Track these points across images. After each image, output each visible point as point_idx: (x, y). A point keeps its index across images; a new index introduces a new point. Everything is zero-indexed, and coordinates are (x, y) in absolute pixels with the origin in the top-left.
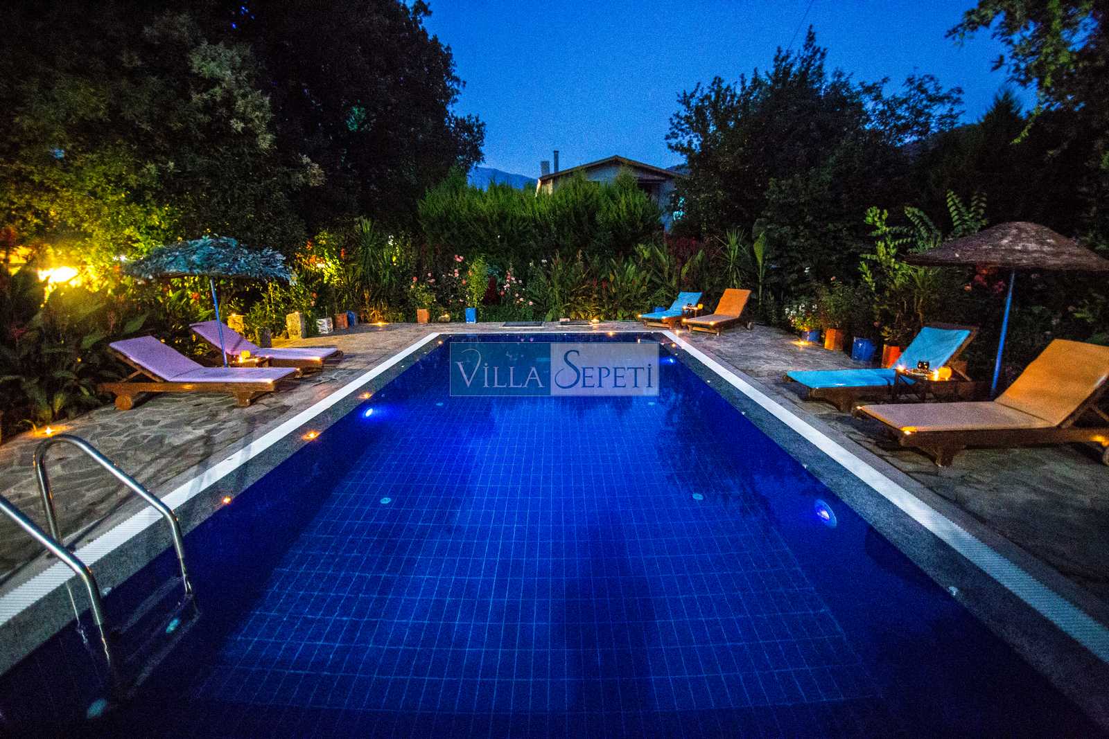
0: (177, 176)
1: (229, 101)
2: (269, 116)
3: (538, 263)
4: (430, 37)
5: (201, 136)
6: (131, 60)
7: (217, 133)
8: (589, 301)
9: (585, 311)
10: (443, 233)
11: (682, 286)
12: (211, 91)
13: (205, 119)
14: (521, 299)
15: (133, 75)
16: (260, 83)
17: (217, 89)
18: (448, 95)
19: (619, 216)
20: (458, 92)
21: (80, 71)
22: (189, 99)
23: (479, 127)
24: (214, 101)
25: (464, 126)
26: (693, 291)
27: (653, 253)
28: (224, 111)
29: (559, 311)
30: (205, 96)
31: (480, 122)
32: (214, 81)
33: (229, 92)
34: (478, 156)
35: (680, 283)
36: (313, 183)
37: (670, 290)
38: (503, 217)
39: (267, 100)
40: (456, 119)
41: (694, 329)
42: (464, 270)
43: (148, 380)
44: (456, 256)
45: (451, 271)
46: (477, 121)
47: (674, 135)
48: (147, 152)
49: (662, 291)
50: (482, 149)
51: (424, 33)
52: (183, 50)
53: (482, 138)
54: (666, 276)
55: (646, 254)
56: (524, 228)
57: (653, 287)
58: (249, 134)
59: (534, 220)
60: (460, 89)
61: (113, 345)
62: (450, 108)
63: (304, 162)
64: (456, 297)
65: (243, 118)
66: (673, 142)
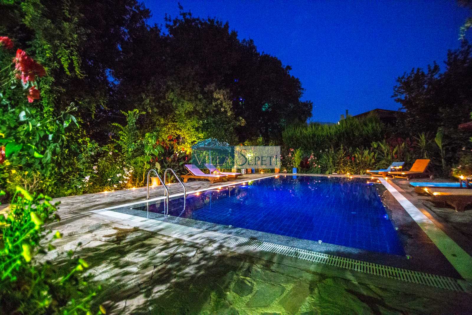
0: (207, 124)
1: (221, 104)
2: (231, 107)
3: (323, 151)
4: (291, 76)
5: (213, 113)
6: (200, 96)
7: (217, 112)
8: (346, 166)
9: (344, 170)
10: (290, 143)
11: (393, 159)
12: (217, 101)
13: (215, 109)
14: (316, 165)
15: (200, 100)
16: (230, 98)
17: (219, 101)
18: (299, 95)
19: (368, 132)
20: (303, 93)
21: (190, 100)
22: (212, 104)
23: (310, 104)
24: (218, 104)
25: (305, 105)
26: (401, 161)
27: (379, 146)
28: (219, 106)
29: (332, 170)
30: (216, 103)
31: (311, 103)
32: (218, 99)
33: (221, 101)
34: (310, 115)
35: (393, 158)
36: (242, 125)
37: (387, 161)
38: (314, 135)
39: (231, 102)
40: (302, 103)
41: (396, 177)
42: (293, 153)
43: (191, 175)
44: (291, 149)
45: (288, 154)
46: (310, 102)
47: (396, 95)
48: (200, 118)
49: (383, 162)
50: (311, 112)
51: (289, 76)
52: (212, 92)
53: (311, 108)
54: (386, 155)
55: (375, 146)
56: (323, 139)
57: (378, 160)
58: (226, 112)
59: (328, 136)
60: (304, 92)
61: (186, 165)
62: (300, 99)
63: (240, 119)
64: (289, 164)
65: (225, 108)
66: (395, 98)
